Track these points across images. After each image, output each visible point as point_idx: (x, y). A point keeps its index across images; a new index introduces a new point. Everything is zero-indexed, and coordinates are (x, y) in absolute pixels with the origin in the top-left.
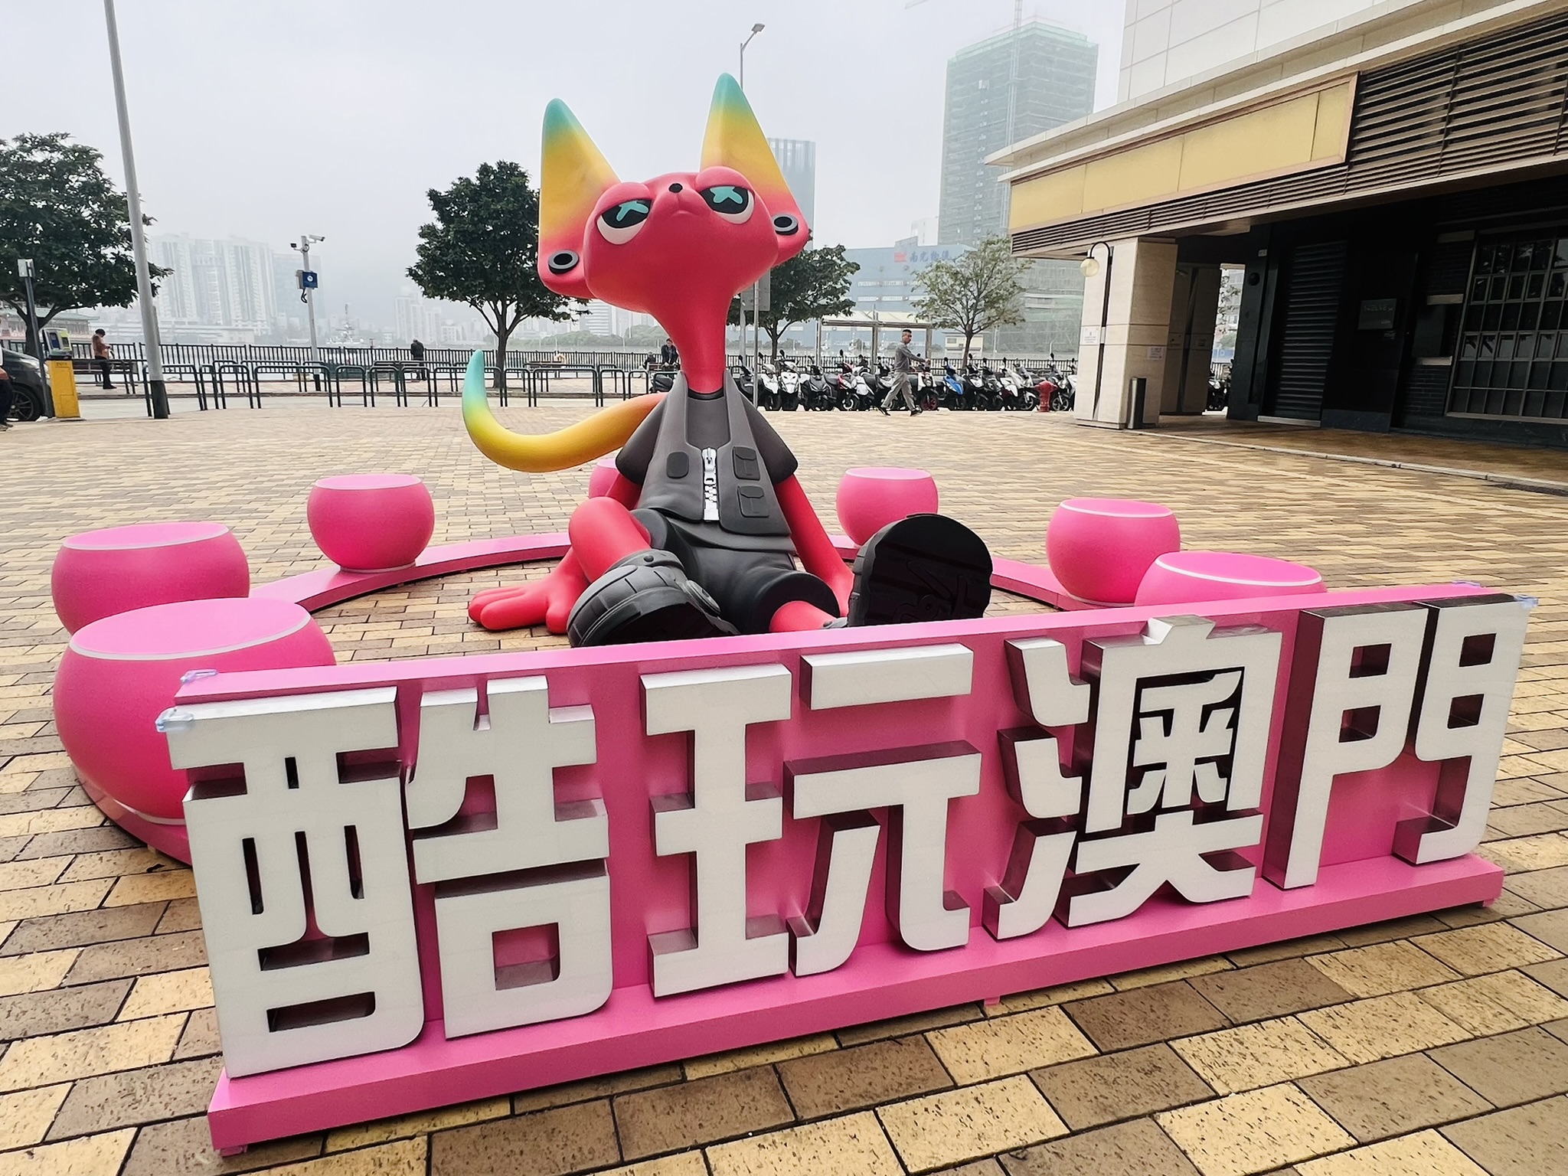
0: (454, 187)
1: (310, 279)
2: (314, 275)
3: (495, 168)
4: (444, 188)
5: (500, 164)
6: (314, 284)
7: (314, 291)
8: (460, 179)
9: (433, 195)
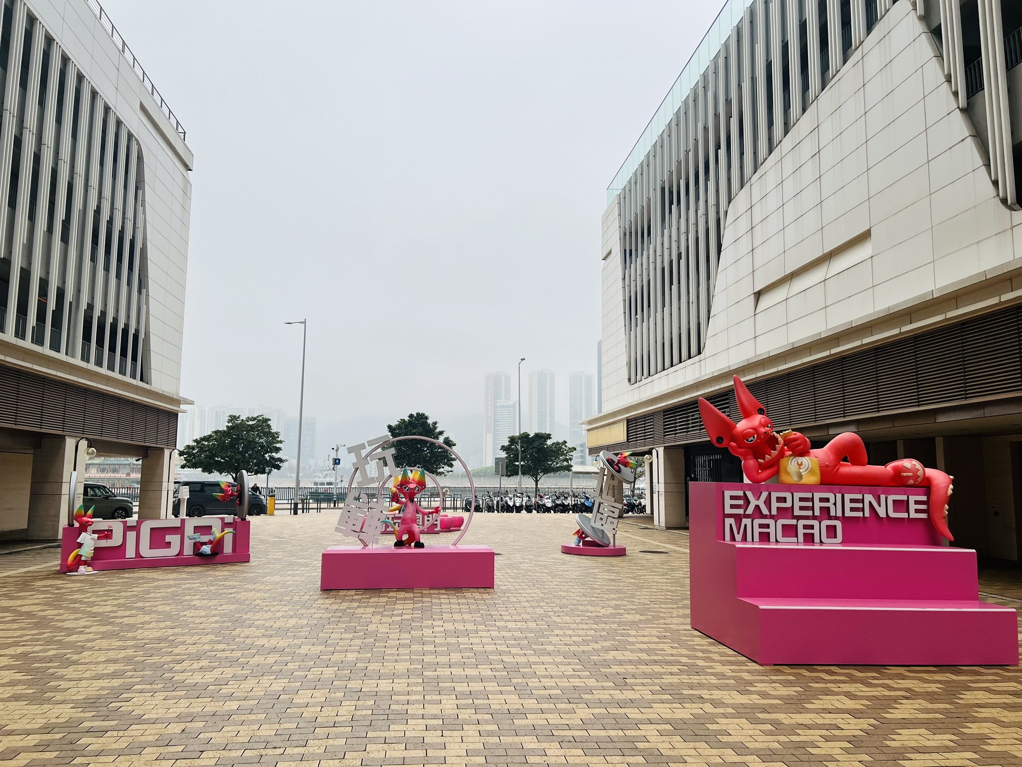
0: (398, 423)
1: (337, 461)
2: (339, 460)
3: (415, 415)
4: (394, 423)
5: (417, 414)
6: (339, 463)
7: (339, 466)
8: (401, 419)
9: (390, 427)
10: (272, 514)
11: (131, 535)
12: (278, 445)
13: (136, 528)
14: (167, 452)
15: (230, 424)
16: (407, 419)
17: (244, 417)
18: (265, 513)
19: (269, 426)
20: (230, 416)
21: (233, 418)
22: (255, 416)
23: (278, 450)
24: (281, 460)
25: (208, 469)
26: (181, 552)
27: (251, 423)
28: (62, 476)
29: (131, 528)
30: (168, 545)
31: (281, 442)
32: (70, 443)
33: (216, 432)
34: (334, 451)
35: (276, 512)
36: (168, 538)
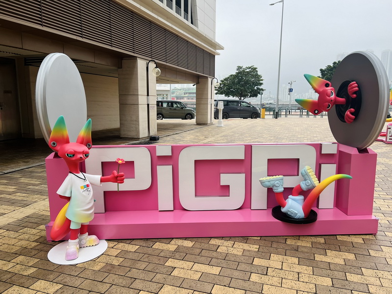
1: (291, 90)
4: (324, 68)
9: (321, 70)
10: (264, 118)
11: (165, 172)
12: (261, 82)
13: (171, 160)
14: (210, 80)
15: (237, 71)
16: (332, 65)
17: (244, 67)
18: (259, 117)
19: (257, 71)
20: (238, 67)
21: (239, 68)
22: (250, 66)
23: (261, 84)
24: (262, 90)
25: (227, 94)
26: (246, 205)
27: (248, 70)
28: (138, 90)
29: (164, 160)
30: (225, 190)
31: (262, 80)
32: (141, 64)
33: (231, 76)
34: (290, 84)
35: (266, 117)
36: (225, 179)
